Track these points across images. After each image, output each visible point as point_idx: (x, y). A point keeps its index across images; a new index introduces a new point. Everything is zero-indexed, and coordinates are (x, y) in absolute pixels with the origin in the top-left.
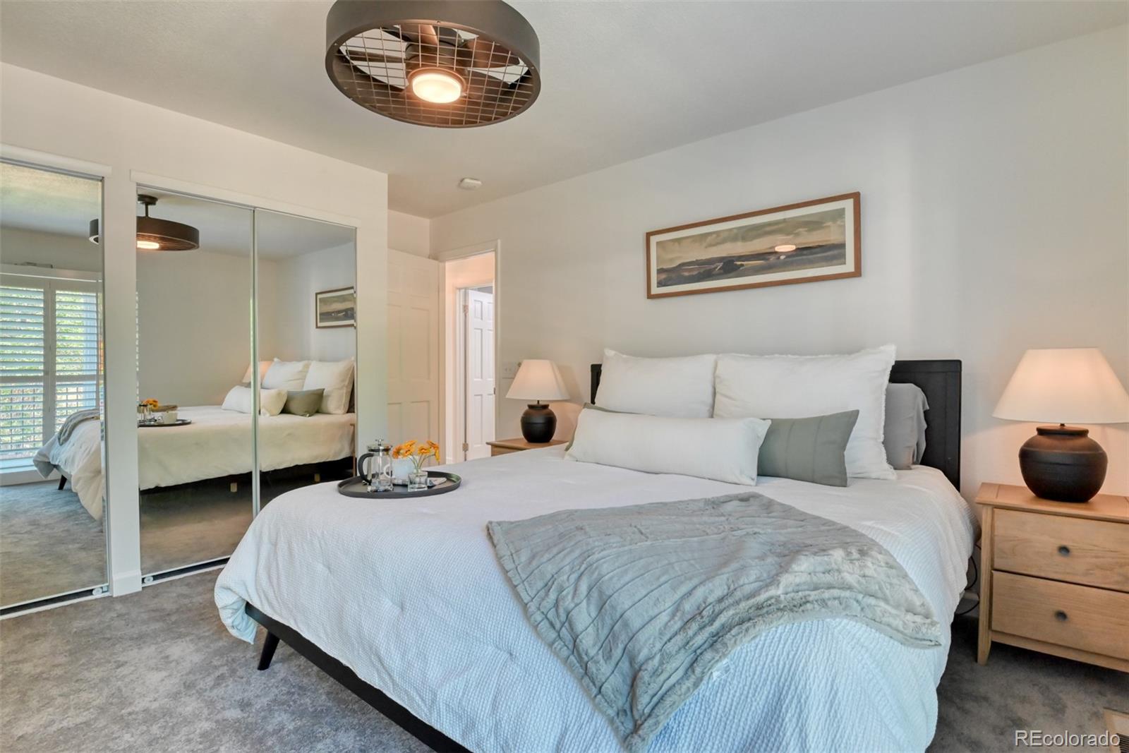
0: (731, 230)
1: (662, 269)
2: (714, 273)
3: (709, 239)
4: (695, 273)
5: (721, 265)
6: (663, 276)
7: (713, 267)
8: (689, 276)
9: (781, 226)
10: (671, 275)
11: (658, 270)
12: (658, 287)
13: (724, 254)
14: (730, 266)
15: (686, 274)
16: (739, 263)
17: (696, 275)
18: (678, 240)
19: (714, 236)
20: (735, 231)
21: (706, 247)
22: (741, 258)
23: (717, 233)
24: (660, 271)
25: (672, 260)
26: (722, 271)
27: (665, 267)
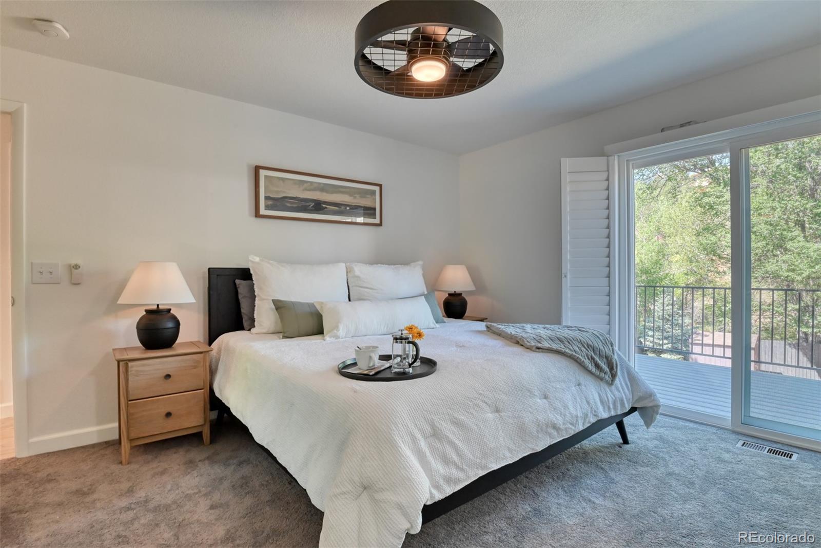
0: (320, 183)
1: (269, 197)
2: (308, 208)
3: (305, 185)
4: (295, 206)
5: (313, 204)
6: (270, 203)
7: (308, 204)
8: (291, 207)
9: (348, 190)
10: (277, 203)
11: (265, 197)
12: (265, 209)
13: (315, 198)
14: (318, 207)
15: (289, 205)
16: (324, 206)
17: (296, 207)
18: (283, 179)
19: (309, 184)
20: (322, 185)
21: (303, 190)
22: (325, 203)
23: (311, 183)
24: (267, 198)
25: (277, 192)
26: (314, 209)
27: (271, 196)
